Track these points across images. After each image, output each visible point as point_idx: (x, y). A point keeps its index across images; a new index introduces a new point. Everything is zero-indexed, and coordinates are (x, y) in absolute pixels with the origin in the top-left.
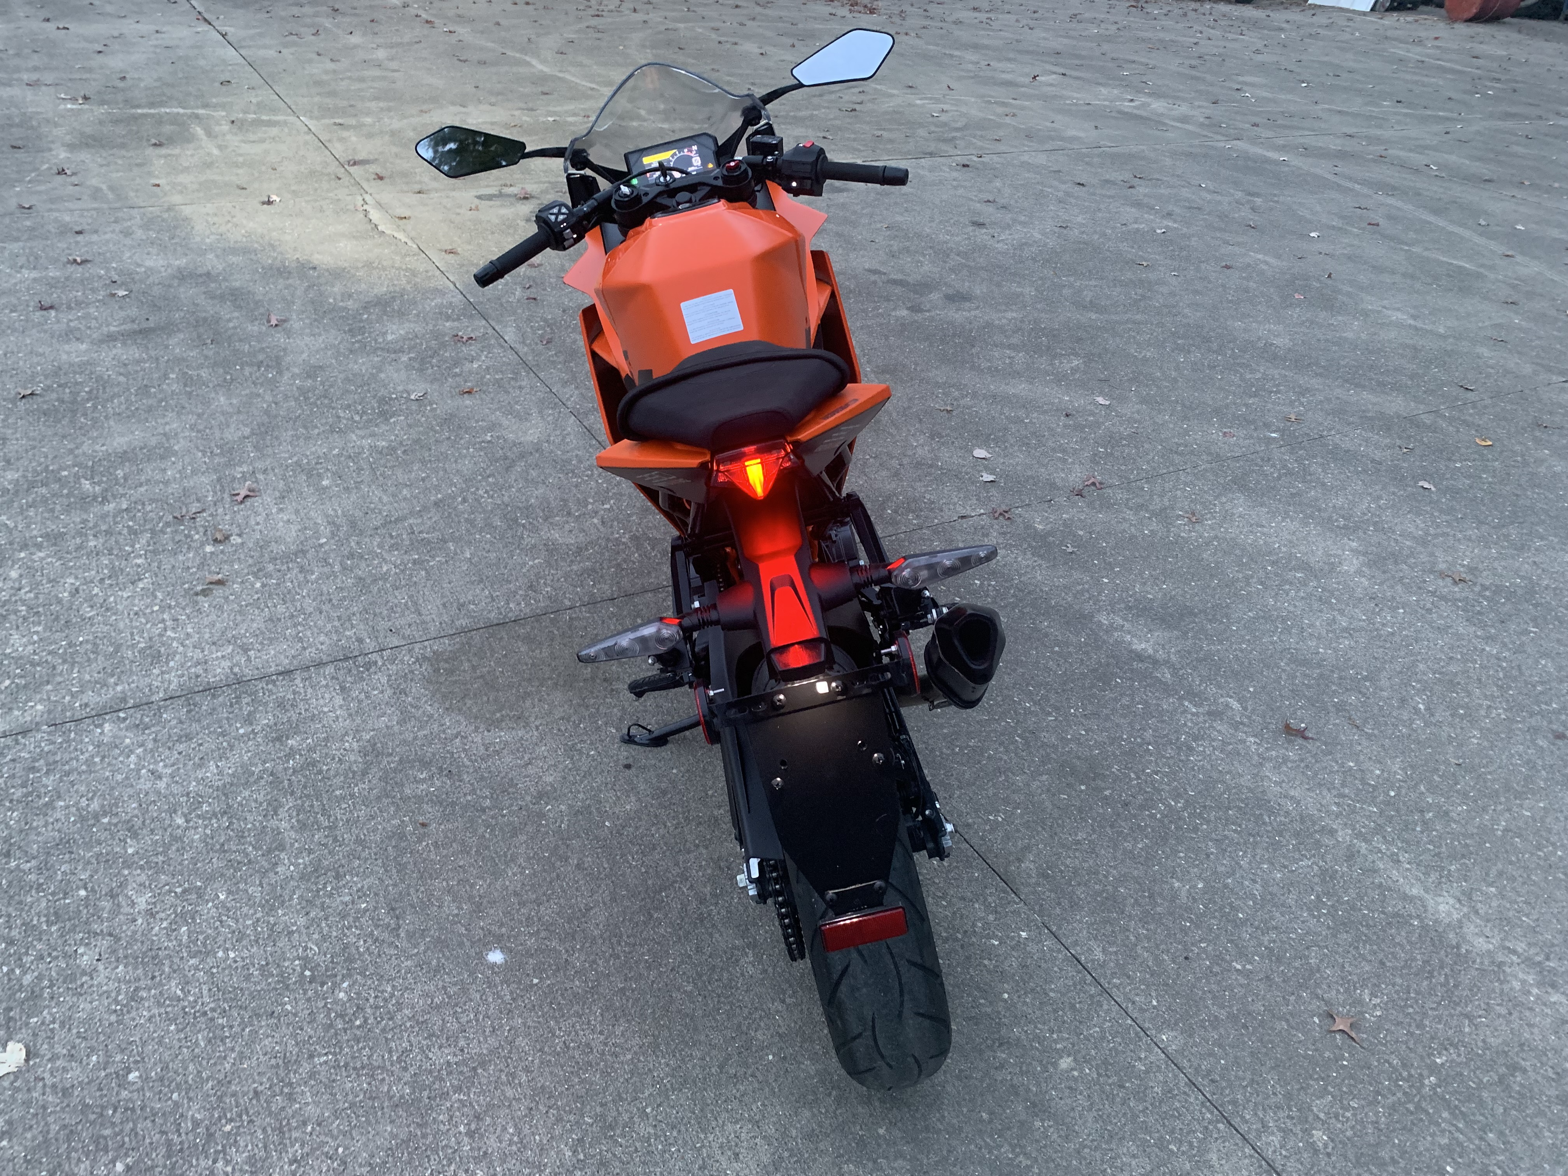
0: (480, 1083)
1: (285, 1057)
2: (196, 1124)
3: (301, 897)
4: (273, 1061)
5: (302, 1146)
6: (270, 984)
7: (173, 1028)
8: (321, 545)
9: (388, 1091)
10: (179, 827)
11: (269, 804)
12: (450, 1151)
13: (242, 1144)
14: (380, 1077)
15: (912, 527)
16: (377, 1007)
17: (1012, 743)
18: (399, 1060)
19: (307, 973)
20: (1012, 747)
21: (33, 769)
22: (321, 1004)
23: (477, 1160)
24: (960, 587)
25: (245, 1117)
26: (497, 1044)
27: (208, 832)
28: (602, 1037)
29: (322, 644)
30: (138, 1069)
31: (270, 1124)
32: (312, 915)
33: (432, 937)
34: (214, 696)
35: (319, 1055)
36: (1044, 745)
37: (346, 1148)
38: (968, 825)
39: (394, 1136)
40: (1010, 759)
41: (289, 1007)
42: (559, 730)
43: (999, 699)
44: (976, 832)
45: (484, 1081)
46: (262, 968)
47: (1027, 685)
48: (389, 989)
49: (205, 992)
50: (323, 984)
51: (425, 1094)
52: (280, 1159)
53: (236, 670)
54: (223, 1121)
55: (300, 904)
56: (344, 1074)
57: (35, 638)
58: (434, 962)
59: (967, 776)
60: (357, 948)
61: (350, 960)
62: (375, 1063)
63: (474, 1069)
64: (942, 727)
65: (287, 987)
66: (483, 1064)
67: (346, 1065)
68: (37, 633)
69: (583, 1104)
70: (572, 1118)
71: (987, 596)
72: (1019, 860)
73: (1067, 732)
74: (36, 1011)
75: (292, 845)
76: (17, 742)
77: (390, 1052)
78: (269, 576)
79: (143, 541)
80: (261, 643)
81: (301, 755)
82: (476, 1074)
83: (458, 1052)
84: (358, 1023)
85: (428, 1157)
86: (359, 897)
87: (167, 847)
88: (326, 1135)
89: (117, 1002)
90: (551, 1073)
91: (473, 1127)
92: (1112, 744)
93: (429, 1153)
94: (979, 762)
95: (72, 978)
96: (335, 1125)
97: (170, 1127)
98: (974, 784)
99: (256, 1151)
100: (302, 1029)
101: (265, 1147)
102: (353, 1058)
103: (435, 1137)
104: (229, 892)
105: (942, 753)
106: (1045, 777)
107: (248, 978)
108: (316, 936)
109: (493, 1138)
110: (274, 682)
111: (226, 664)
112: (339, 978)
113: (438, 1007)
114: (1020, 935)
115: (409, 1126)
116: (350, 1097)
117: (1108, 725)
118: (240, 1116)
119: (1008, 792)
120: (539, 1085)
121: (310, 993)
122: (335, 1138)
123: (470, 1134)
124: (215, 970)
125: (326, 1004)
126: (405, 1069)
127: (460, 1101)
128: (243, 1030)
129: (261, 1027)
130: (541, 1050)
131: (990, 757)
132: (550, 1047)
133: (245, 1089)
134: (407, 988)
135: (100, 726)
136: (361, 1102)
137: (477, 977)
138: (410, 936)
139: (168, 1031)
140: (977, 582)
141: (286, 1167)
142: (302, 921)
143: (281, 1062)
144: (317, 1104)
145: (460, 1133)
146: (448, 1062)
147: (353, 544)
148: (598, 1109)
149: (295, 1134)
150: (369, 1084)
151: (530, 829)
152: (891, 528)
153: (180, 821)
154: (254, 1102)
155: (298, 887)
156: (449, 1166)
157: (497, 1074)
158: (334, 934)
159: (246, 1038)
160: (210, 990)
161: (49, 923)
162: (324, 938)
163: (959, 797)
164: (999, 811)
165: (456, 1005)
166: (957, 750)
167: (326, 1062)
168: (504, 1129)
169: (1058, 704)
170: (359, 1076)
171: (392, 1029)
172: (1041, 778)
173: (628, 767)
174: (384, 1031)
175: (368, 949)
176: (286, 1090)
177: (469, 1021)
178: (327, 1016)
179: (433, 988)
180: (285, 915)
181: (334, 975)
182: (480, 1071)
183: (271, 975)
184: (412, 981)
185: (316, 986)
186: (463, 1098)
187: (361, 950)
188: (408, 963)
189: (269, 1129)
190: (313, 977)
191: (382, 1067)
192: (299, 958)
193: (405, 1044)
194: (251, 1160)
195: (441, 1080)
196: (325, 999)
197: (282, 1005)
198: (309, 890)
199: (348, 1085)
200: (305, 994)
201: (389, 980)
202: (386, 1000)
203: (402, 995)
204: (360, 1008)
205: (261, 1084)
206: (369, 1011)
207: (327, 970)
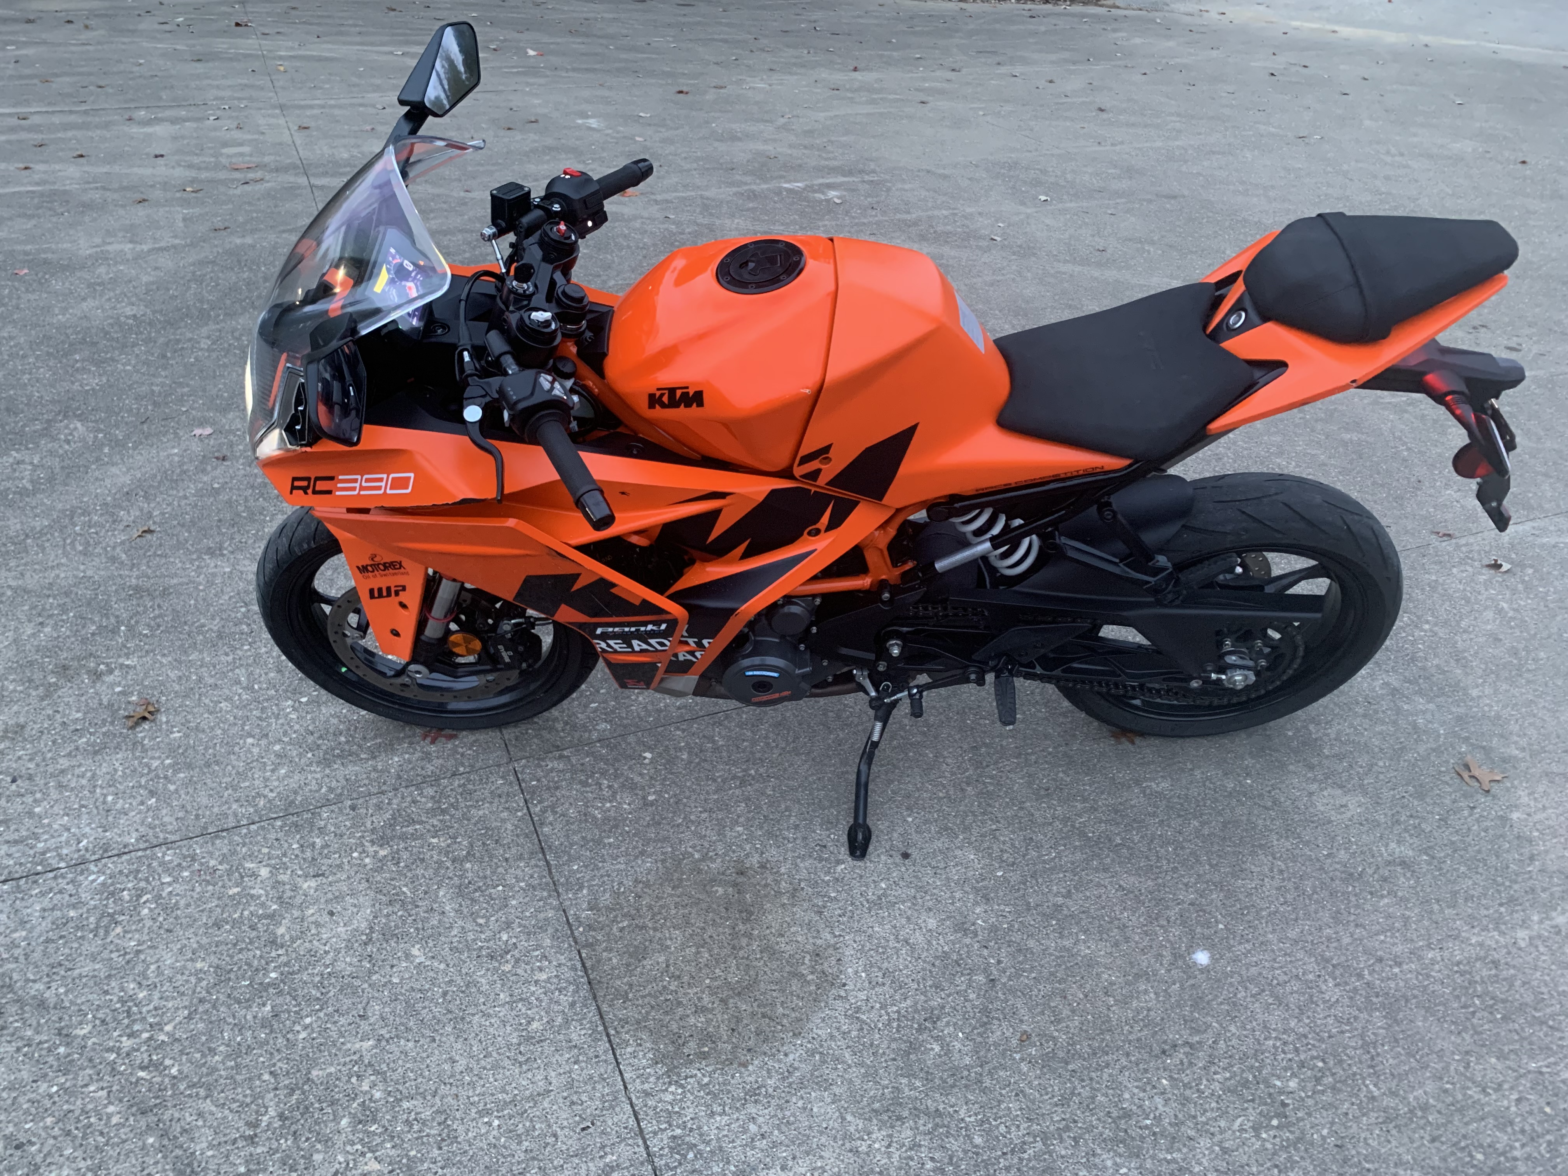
1: (1383, 1123)
3: (1169, 1151)
4: (1394, 1132)
5: (1469, 1088)
6: (1302, 1158)
13: (1489, 1140)
14: (1372, 1037)
16: (1297, 1050)
18: (1348, 1023)
19: (1275, 1122)
22: (1310, 1102)
25: (1463, 1144)
26: (1302, 951)
28: (1266, 880)
31: (1460, 1120)
32: (1191, 1133)
33: (1192, 1012)
35: (1370, 1091)
39: (1425, 1019)
41: (1325, 1132)
45: (1343, 958)
48: (1271, 1043)
50: (1284, 1105)
52: (1489, 1104)
54: (1475, 1162)
55: (1179, 1150)
56: (1381, 1067)
58: (1226, 1007)
60: (1226, 1079)
61: (1245, 1084)
62: (1360, 1042)
63: (1334, 966)
65: (1299, 1140)
66: (1326, 960)
67: (1372, 1067)
69: (1337, 892)
70: (1353, 899)
77: (1342, 1032)
82: (1339, 965)
83: (1322, 979)
84: (1320, 1064)
86: (1154, 1087)
88: (1448, 1071)
90: (1315, 913)
96: (1437, 1065)
99: (1490, 1126)
100: (1347, 1114)
102: (1360, 1062)
108: (1223, 1124)
112: (1272, 1090)
113: (1277, 998)
115: (1411, 1009)
116: (1403, 1058)
118: (1463, 1148)
120: (1331, 920)
121: (1300, 1114)
122: (1449, 1063)
125: (1308, 1097)
127: (1370, 974)
129: (1358, 1153)
132: (1291, 914)
133: (1434, 1151)
134: (1265, 1027)
136: (1404, 1049)
137: (1232, 972)
138: (1196, 1031)
142: (1204, 1142)
143: (1391, 1126)
144: (1421, 1085)
146: (1337, 985)
149: (1460, 1097)
150: (1383, 1045)
151: (1016, 937)
154: (1443, 1139)
155: (1153, 1157)
158: (1214, 1105)
159: (1377, 1165)
162: (1224, 1114)
165: (1270, 985)
167: (1375, 1085)
168: (1382, 942)
170: (1378, 1054)
171: (1318, 1034)
173: (906, 856)
174: (1322, 1040)
175: (1224, 1069)
176: (1420, 1114)
177: (1286, 974)
178: (1323, 1092)
179: (1257, 1005)
180: (1200, 1164)
181: (1270, 1095)
182: (1334, 962)
183: (1289, 1159)
184: (1254, 1023)
185: (1288, 1111)
186: (1366, 972)
187: (1228, 1075)
188: (1233, 1029)
189: (1465, 1120)
190: (1277, 1116)
191: (1362, 1036)
192: (1258, 1136)
193: (1330, 1021)
194: (1501, 1128)
195: (1355, 990)
196: (1303, 1099)
197: (1324, 1138)
198: (1155, 1143)
199: (1391, 1061)
200: (1303, 1119)
201: (1259, 1044)
202: (1285, 1043)
203: (1274, 1030)
204: (1302, 1065)
205: (1422, 1138)
206: (1302, 1057)
207: (1266, 1104)
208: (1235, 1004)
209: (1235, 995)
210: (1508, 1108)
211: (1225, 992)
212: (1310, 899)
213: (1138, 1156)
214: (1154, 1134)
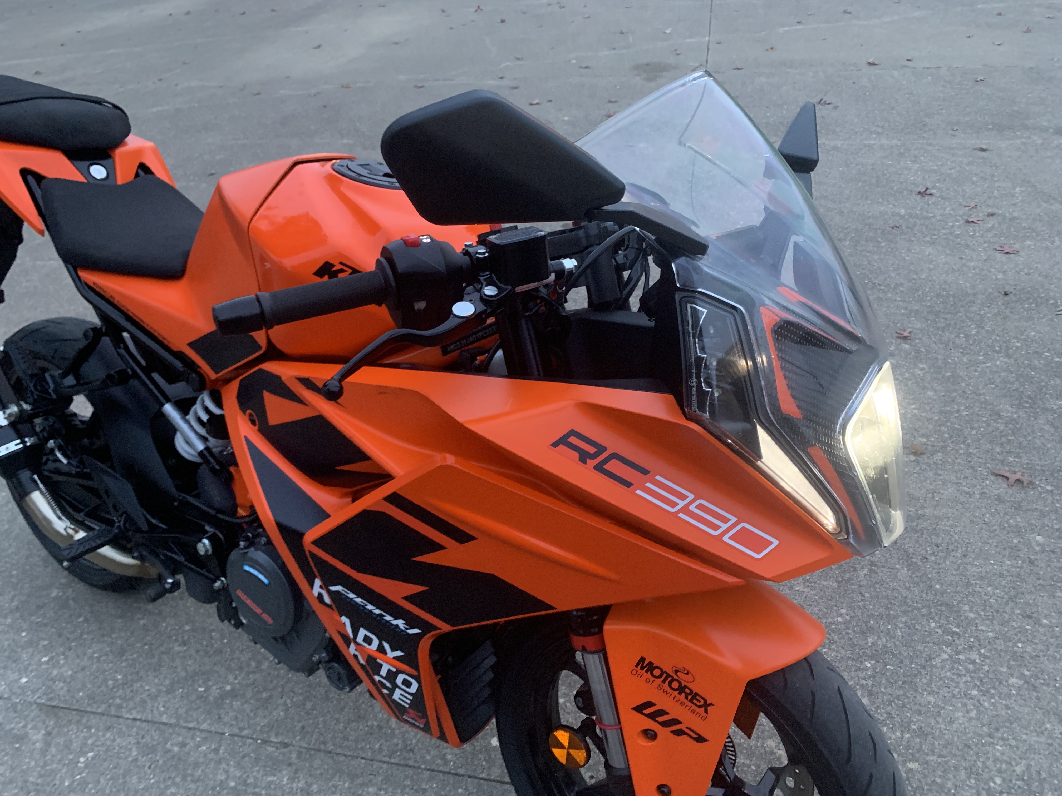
38: (108, 728)
44: (98, 730)
59: (135, 779)
72: (49, 734)
105: (175, 784)
114: (27, 677)
163: (130, 750)
164: (86, 767)
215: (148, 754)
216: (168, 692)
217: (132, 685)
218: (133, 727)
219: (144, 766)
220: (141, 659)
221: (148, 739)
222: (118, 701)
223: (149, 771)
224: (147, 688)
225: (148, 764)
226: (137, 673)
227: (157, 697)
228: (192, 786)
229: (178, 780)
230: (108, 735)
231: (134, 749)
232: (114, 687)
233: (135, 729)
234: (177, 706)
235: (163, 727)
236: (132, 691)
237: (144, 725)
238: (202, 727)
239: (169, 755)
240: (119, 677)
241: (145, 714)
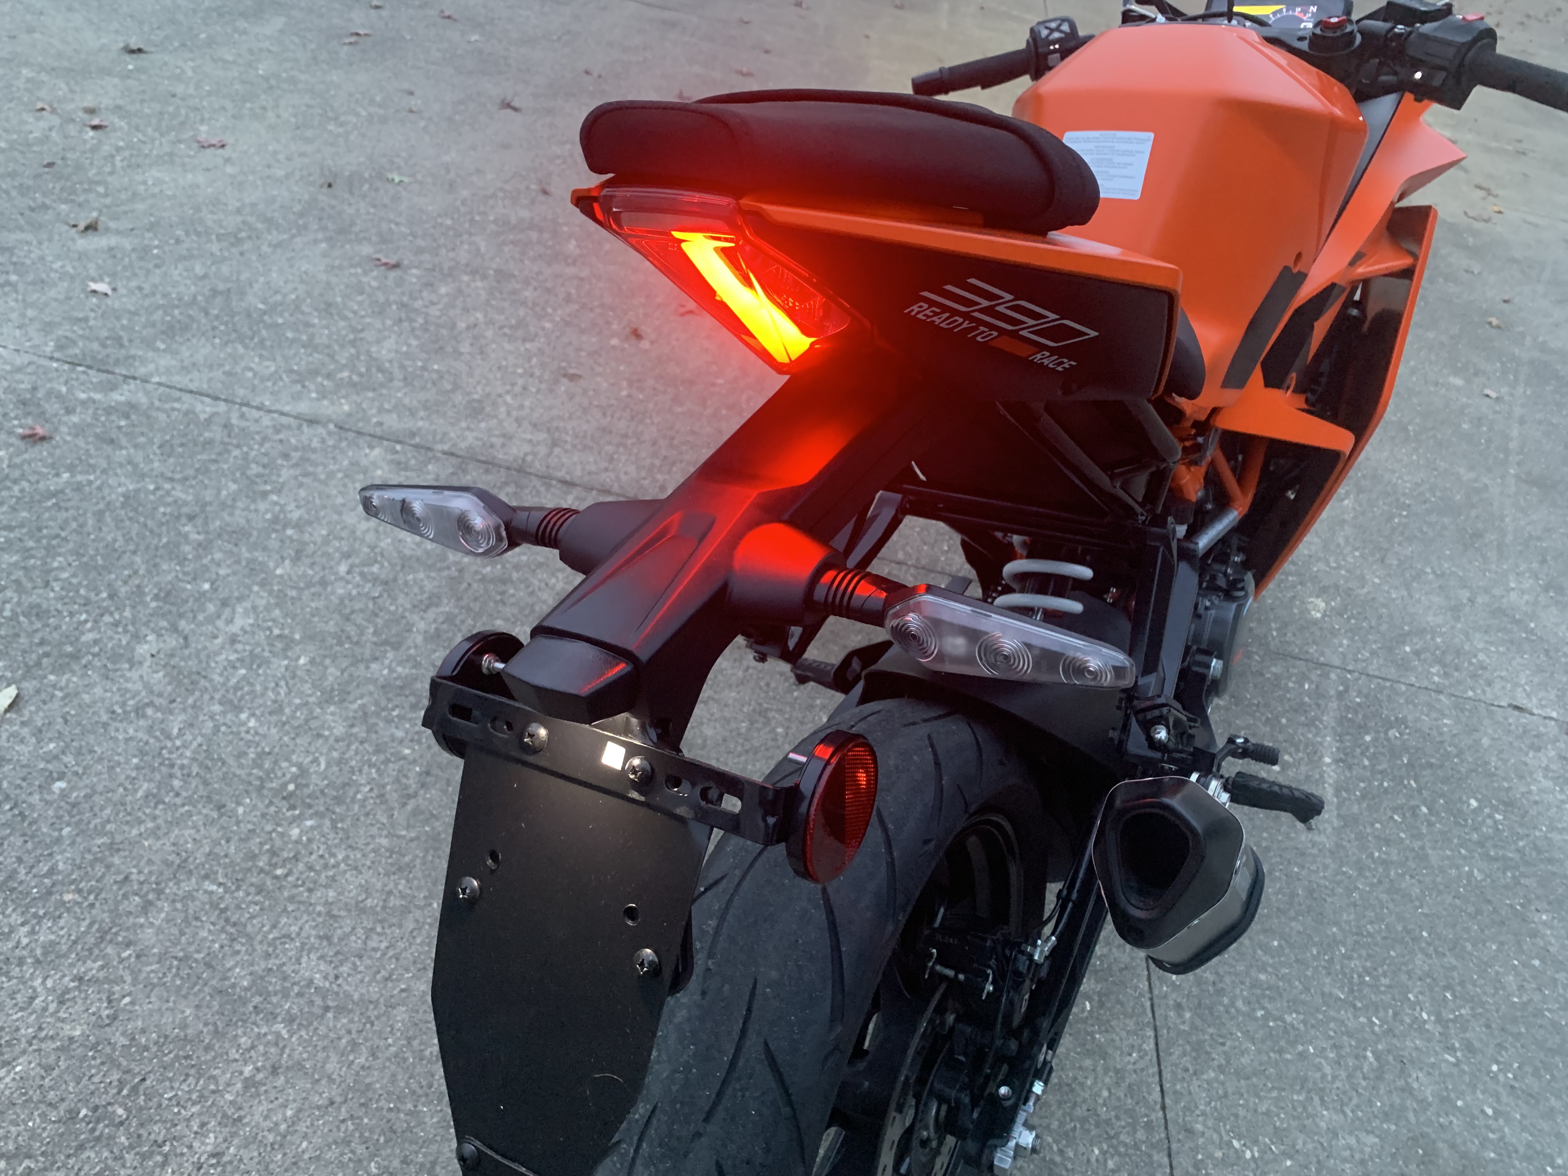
0: (316, 1029)
1: (186, 860)
2: (52, 871)
3: (363, 707)
4: (171, 858)
5: (102, 968)
6: (250, 774)
7: (135, 761)
8: (713, 385)
9: (229, 970)
10: (337, 573)
11: (429, 598)
12: (212, 1087)
13: (62, 922)
14: (238, 947)
15: (1425, 683)
16: (311, 868)
17: (1357, 1057)
18: (272, 944)
19: (291, 787)
20: (1351, 1062)
21: (286, 456)
22: (269, 828)
23: (225, 1120)
24: (1442, 795)
25: (92, 897)
26: (375, 997)
27: (354, 592)
29: (626, 473)
30: (69, 782)
31: (103, 921)
32: (355, 730)
33: (433, 829)
34: (487, 471)
35: (214, 882)
36: (1407, 1090)
37: (132, 1003)
38: (1190, 1131)
39: (184, 1026)
40: (1335, 1078)
41: (241, 810)
42: (768, 685)
43: (1385, 981)
44: (1195, 1150)
45: (322, 1030)
46: (262, 755)
47: (1448, 987)
48: (340, 857)
49: (195, 744)
50: (293, 807)
51: (257, 999)
52: (72, 965)
53: (529, 458)
54: (73, 887)
55: (356, 712)
56: (213, 919)
57: (405, 349)
58: (407, 859)
59: (1245, 1060)
60: (358, 792)
61: (339, 800)
62: (249, 929)
63: (327, 1009)
64: (1263, 969)
65: (262, 787)
66: (340, 1010)
67: (223, 911)
68: (409, 345)
69: (386, 1142)
70: (360, 1150)
71: (1476, 829)
73: (1461, 1095)
74: (59, 669)
75: (409, 648)
76: (299, 427)
77: (274, 926)
78: (641, 390)
79: (568, 310)
80: (574, 446)
81: (504, 567)
82: (322, 1016)
83: (331, 978)
84: (279, 872)
85: (187, 1075)
86: (412, 740)
87: (309, 585)
88: (132, 972)
89: (123, 704)
90: (394, 1075)
91: (260, 1076)
92: (1528, 1159)
93: (192, 1071)
94: (1281, 1052)
95: (115, 657)
96: (149, 969)
97: (29, 859)
98: (1248, 1078)
99: (63, 941)
100: (228, 841)
101: (75, 942)
102: (238, 907)
103: (215, 1058)
104: (312, 662)
105: (1232, 1003)
106: (1372, 1140)
107: (242, 754)
108: (335, 754)
109: (265, 1106)
110: (548, 486)
111: (527, 448)
112: (311, 812)
113: (363, 911)
115: (206, 1024)
116: (192, 949)
117: (1545, 1126)
118: (89, 893)
119: (1294, 1124)
120: (368, 1080)
121: (272, 809)
122: (135, 983)
123: (249, 1083)
124: (223, 729)
125: (274, 830)
126: (268, 956)
127: (278, 1035)
128: (183, 805)
129: (200, 813)
130: (409, 1040)
131: (1303, 1056)
132: (421, 1043)
133: (123, 867)
134: (356, 868)
135: (371, 447)
136: (196, 961)
137: (430, 905)
138: (416, 812)
139: (127, 761)
140: (1474, 803)
141: (67, 979)
142: (339, 730)
143: (178, 861)
144: (159, 930)
145: (241, 1073)
146: (311, 982)
147: (744, 397)
148: (396, 1163)
149: (109, 950)
150: (222, 947)
152: (1393, 670)
153: (343, 568)
154: (115, 888)
155: (371, 694)
156: (194, 1103)
157: (343, 1032)
158: (353, 763)
159: (177, 815)
160: (200, 745)
161: (156, 597)
162: (340, 762)
163: (1208, 1082)
164: (1256, 1142)
165: (381, 921)
166: (1260, 1013)
167: (212, 892)
168: (285, 1106)
169: (1477, 1045)
170: (223, 930)
171: (300, 902)
172: (1363, 1136)
174: (291, 899)
175: (365, 799)
176: (151, 896)
177: (375, 950)
178: (261, 844)
179: (379, 885)
180: (333, 714)
181: (310, 806)
182: (330, 1015)
183: (260, 767)
184: (368, 863)
185: (284, 805)
186: (285, 1034)
187: (359, 796)
188: (384, 842)
189: (96, 926)
190: (291, 794)
191: (250, 938)
192: (299, 766)
193: (294, 929)
194: (50, 948)
195: (286, 996)
196: (278, 825)
197: (239, 804)
198: (377, 703)
199: (204, 934)
200: (267, 807)
201: (350, 847)
202: (326, 866)
203: (345, 872)
204: (296, 858)
205: (140, 872)
206: (301, 866)
207: (309, 796)
208: (400, 869)
209: (408, 881)
210: (45, 978)
211: (420, 875)
212: (414, 1092)
213: (383, 687)
214: (383, 709)
215: (1207, 1053)
216: (1104, 1056)
217: (1108, 1122)
218: (1175, 1092)
219: (1224, 1053)
220: (1055, 1125)
221: (1186, 1061)
222: (1141, 1135)
223: (1228, 1043)
224: (1105, 1094)
225: (1221, 1049)
226: (1084, 1120)
227: (1117, 1071)
228: (1227, 979)
229: (1226, 1000)
230: (1199, 1127)
231: (1205, 1077)
232: (1120, 1154)
233: (1178, 1087)
234: (1123, 1034)
235: (1162, 1045)
236: (1117, 1118)
237: (1167, 1075)
238: (1146, 988)
239: (1198, 1022)
240: (1097, 1152)
241: (1150, 1080)
